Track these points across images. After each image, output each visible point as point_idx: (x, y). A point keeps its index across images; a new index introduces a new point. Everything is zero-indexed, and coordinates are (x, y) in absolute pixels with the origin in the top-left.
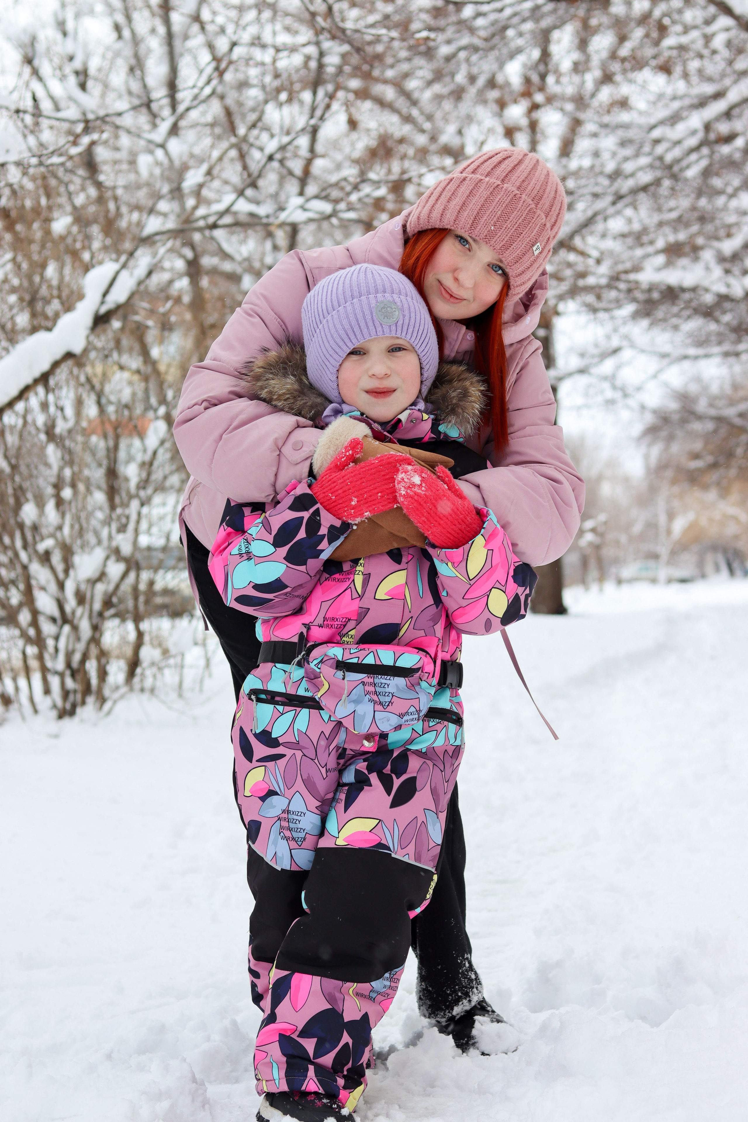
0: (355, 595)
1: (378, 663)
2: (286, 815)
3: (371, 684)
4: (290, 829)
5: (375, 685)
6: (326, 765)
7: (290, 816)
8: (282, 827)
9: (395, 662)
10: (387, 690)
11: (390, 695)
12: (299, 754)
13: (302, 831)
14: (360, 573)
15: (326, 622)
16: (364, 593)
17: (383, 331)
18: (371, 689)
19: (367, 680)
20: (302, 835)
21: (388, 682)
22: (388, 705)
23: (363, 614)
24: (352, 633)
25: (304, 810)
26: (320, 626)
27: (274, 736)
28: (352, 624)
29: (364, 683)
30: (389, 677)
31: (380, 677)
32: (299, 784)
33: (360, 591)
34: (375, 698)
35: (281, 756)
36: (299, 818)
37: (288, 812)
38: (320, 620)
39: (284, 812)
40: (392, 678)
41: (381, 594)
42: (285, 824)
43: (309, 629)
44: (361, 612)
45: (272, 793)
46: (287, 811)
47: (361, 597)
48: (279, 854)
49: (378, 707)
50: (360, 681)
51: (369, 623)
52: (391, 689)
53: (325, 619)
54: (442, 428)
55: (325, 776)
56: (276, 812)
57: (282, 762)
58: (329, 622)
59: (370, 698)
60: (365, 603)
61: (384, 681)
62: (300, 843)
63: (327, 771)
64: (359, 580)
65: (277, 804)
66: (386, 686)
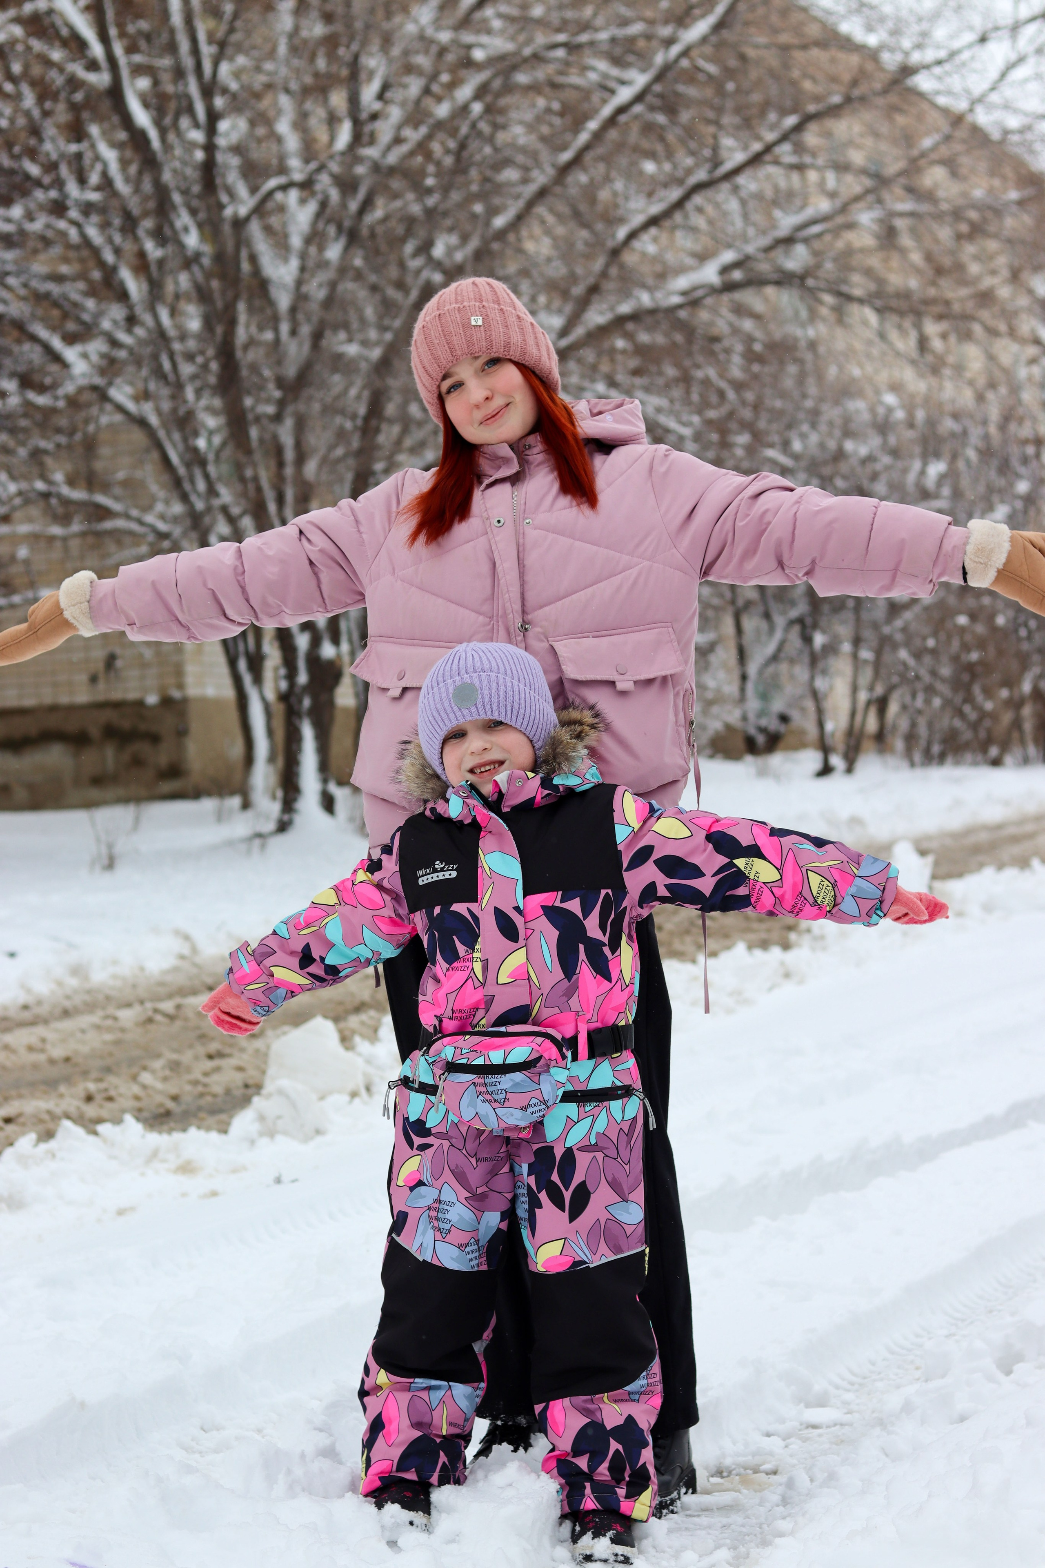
0: (477, 984)
1: (488, 1062)
2: (436, 1205)
3: (482, 1085)
4: (438, 1219)
5: (486, 1084)
6: (476, 1154)
7: (441, 1206)
8: (430, 1217)
9: (505, 1059)
10: (499, 1087)
11: (503, 1092)
12: (446, 1144)
13: (448, 1222)
14: (478, 960)
15: (454, 1015)
16: (485, 979)
17: (463, 716)
18: (483, 1089)
19: (477, 1081)
20: (447, 1226)
21: (499, 1080)
22: (504, 1102)
23: (490, 1001)
24: (483, 1022)
25: (455, 1201)
26: (450, 1019)
27: (427, 1126)
28: (481, 1013)
29: (475, 1084)
30: (500, 1076)
31: (490, 1076)
32: (448, 1175)
33: (481, 979)
34: (488, 1097)
35: (429, 1146)
36: (448, 1208)
37: (440, 1202)
38: (449, 1013)
39: (435, 1201)
40: (503, 1076)
41: (503, 978)
42: (433, 1213)
43: (441, 1021)
44: (487, 1000)
45: (421, 1183)
46: (438, 1201)
47: (483, 985)
48: (424, 1245)
49: (496, 1105)
50: (471, 1082)
51: (498, 1009)
52: (503, 1086)
53: (453, 1012)
54: (556, 781)
55: (475, 1166)
56: (429, 1201)
57: (430, 1152)
58: (457, 1015)
59: (483, 1098)
60: (490, 990)
61: (494, 1080)
62: (444, 1235)
63: (477, 1161)
64: (478, 967)
65: (427, 1195)
66: (497, 1083)
